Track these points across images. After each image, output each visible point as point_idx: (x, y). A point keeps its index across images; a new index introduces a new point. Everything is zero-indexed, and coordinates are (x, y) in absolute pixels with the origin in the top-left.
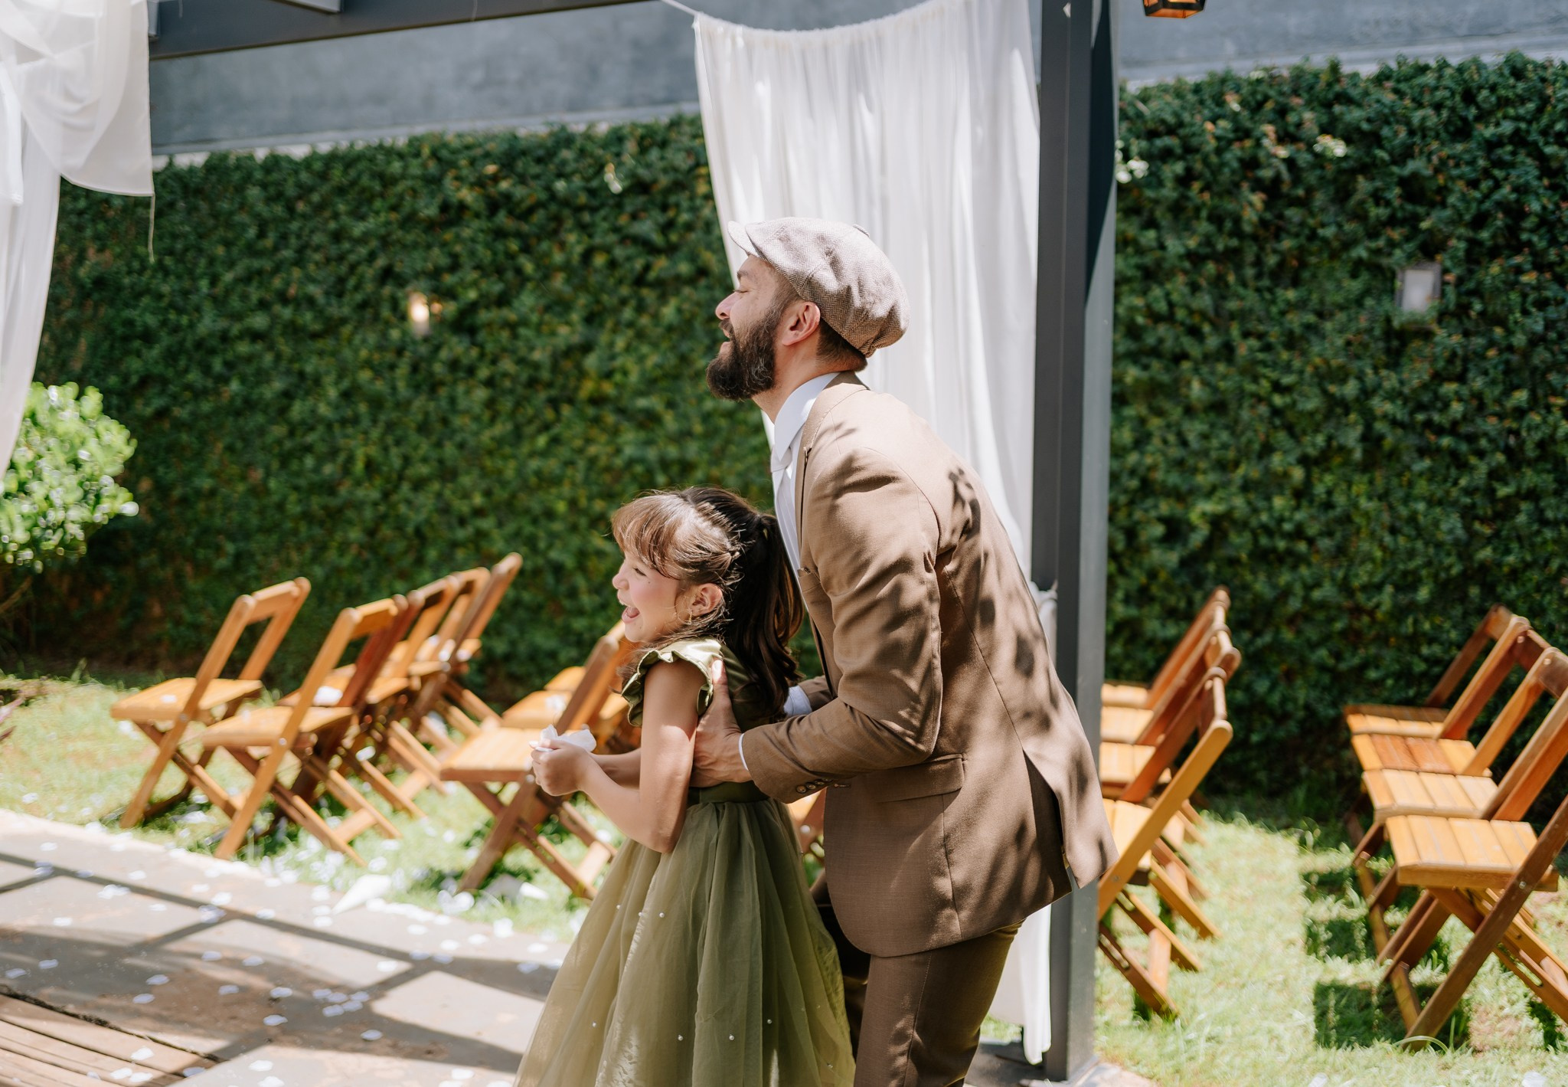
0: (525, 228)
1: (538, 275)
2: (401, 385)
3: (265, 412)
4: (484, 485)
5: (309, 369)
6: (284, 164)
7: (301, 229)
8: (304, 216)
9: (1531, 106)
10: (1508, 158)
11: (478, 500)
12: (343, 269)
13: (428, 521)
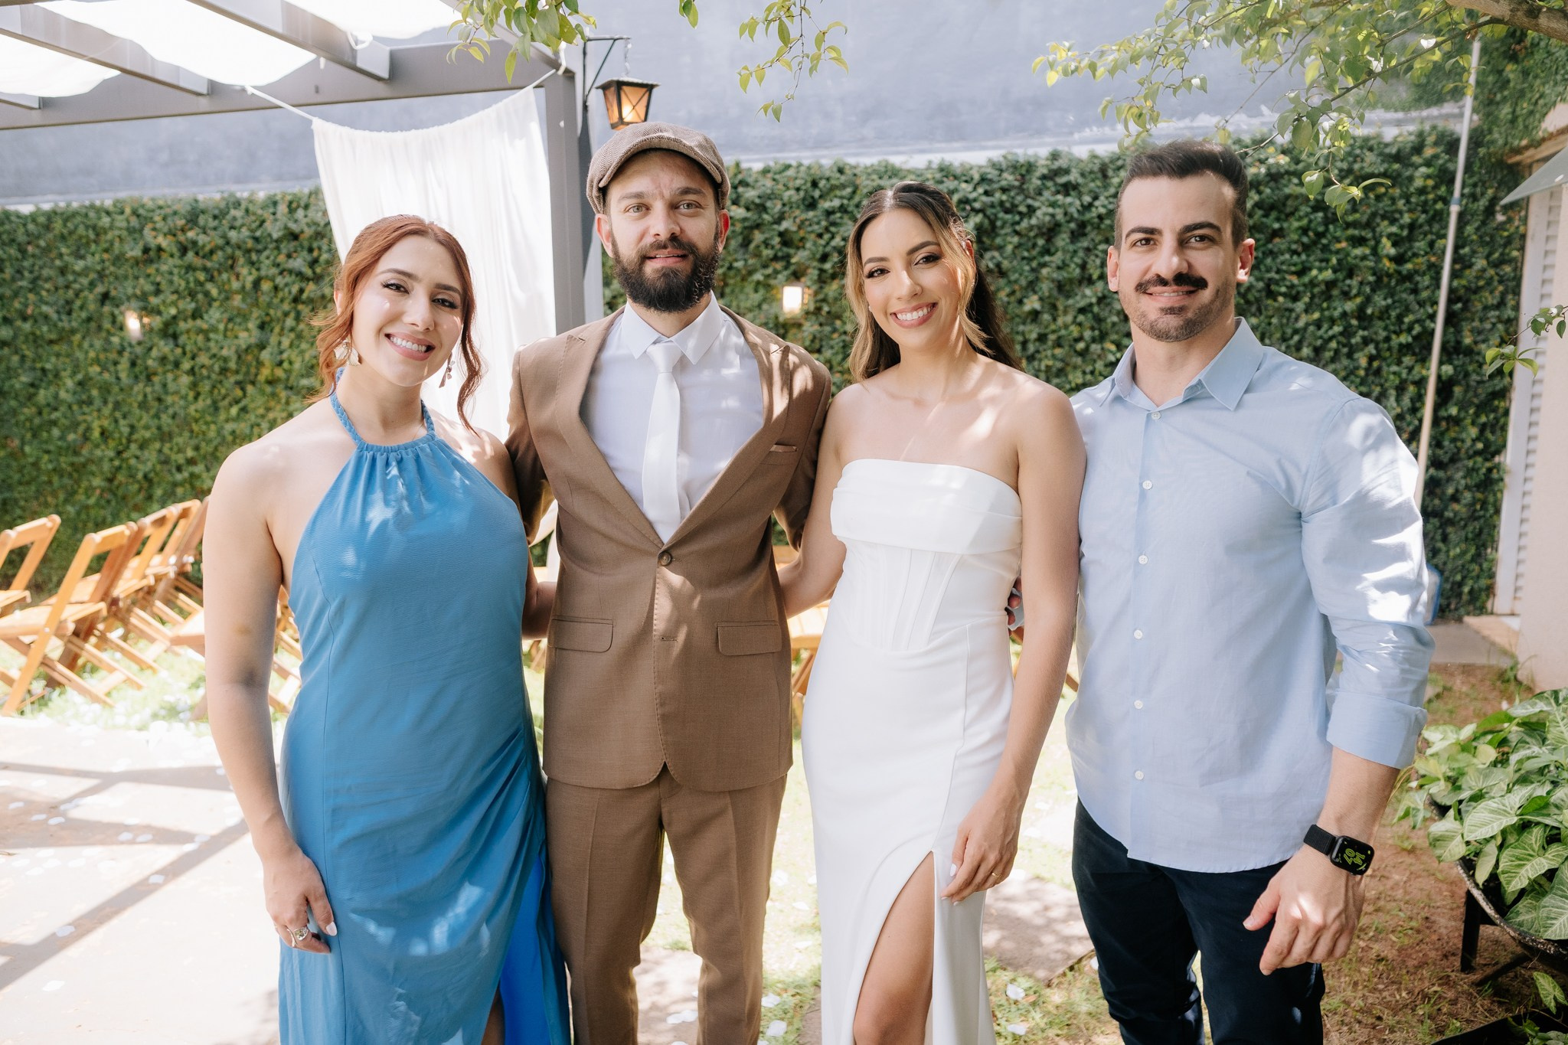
0: (209, 264)
1: (223, 296)
2: (123, 375)
3: (16, 398)
4: (194, 442)
5: (48, 366)
6: (13, 218)
7: (33, 265)
8: (33, 256)
9: (849, 190)
10: (838, 221)
11: (190, 453)
12: (71, 293)
13: (153, 470)
